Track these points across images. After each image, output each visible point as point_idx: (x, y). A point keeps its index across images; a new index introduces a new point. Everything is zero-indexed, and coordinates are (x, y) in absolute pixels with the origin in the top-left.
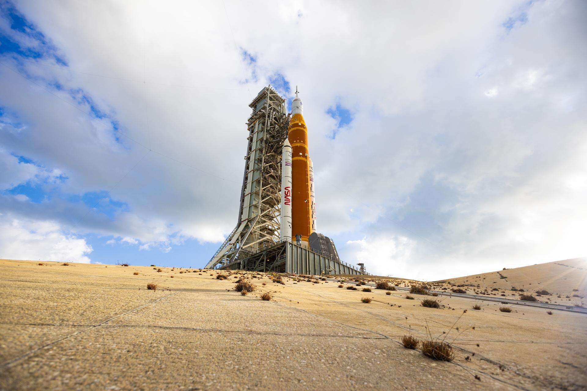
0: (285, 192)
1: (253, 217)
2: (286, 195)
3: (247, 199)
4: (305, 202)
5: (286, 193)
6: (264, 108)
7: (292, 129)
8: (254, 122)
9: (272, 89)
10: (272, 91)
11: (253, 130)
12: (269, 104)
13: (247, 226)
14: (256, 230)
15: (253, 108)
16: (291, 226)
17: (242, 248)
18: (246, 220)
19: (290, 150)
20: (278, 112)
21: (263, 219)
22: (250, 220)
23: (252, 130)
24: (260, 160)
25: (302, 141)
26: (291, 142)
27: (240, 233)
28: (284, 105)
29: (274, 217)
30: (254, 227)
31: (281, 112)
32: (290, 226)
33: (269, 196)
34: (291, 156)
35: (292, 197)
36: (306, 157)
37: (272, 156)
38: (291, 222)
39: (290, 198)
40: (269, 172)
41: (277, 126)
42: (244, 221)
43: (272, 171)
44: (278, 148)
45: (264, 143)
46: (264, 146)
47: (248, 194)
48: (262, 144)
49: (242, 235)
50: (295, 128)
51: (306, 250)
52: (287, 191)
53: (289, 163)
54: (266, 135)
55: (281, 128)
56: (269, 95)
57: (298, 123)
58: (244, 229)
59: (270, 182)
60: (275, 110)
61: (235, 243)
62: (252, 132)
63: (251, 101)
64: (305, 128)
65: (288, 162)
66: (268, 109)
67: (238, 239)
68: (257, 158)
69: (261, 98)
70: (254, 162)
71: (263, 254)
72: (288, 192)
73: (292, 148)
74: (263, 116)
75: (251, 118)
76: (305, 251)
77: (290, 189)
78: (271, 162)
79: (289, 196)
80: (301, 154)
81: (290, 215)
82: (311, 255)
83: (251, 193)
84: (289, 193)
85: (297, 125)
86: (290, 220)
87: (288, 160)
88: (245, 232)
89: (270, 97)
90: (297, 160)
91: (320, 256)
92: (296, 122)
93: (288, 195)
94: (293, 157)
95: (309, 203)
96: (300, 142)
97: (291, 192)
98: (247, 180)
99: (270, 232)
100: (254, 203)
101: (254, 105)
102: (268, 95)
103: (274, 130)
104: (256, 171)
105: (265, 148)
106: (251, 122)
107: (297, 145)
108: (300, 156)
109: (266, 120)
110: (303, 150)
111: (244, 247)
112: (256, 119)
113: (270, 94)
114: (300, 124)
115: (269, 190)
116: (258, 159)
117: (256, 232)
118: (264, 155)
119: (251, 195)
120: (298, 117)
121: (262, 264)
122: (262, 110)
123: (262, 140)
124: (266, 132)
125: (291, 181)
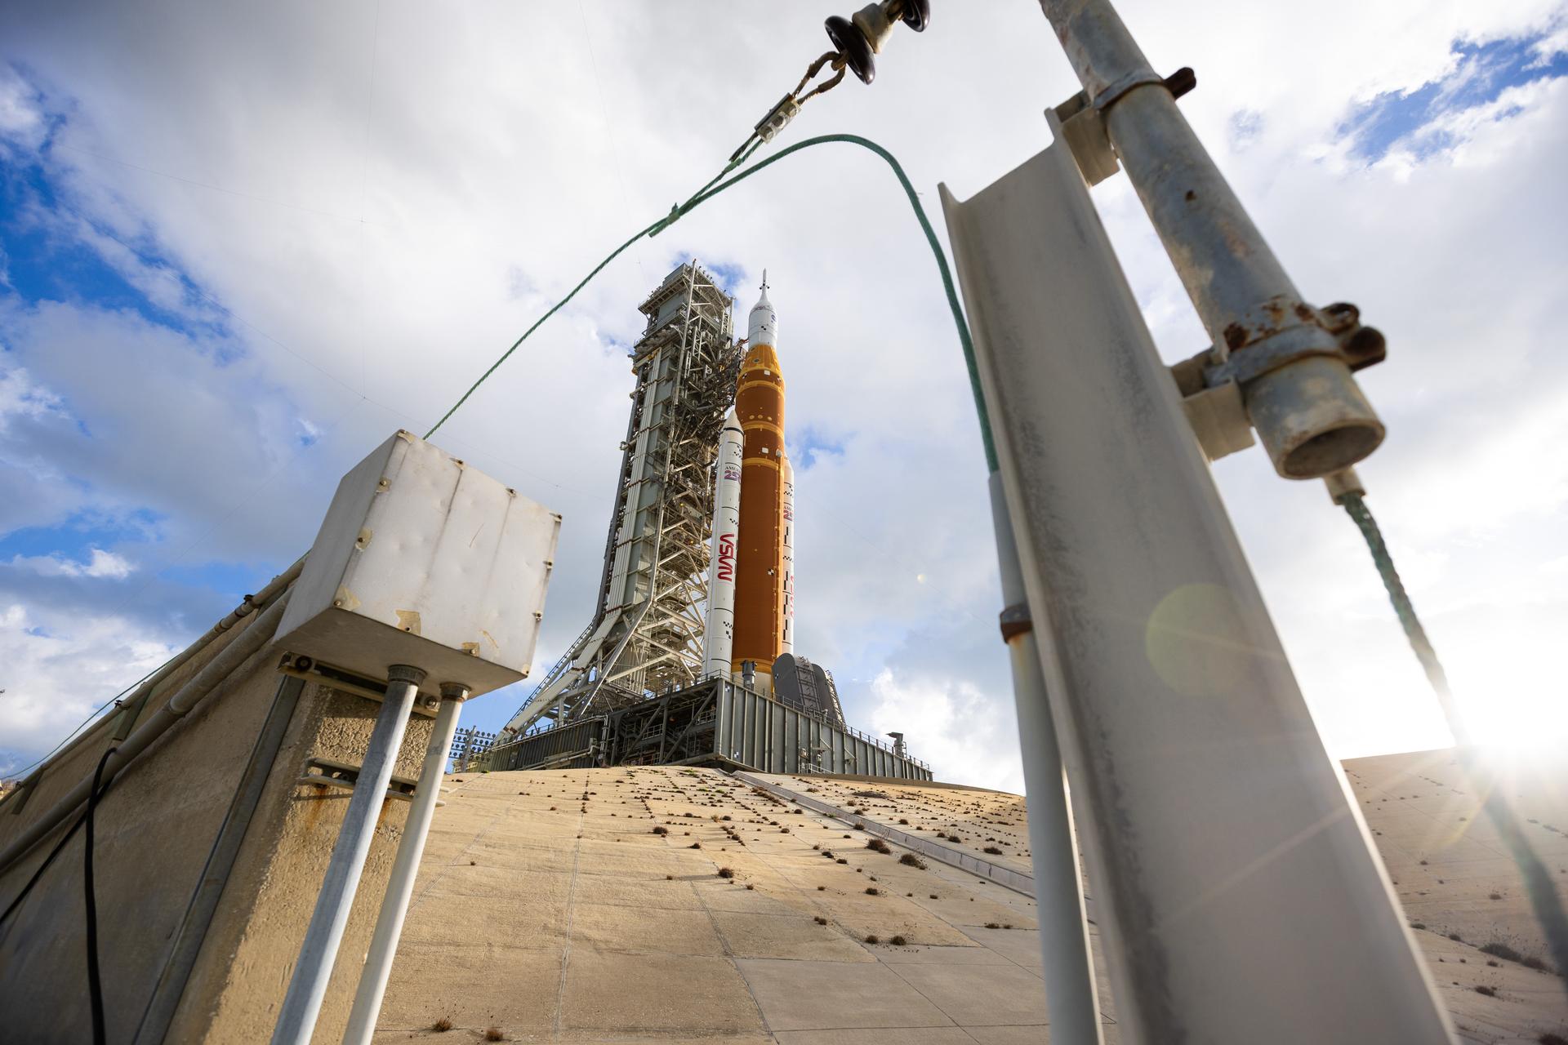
0: (721, 546)
1: (635, 602)
2: (724, 556)
3: (623, 555)
4: (770, 573)
5: (724, 551)
6: (679, 321)
7: (747, 384)
8: (650, 353)
9: (701, 271)
10: (700, 276)
11: (647, 374)
12: (692, 310)
13: (619, 625)
14: (642, 638)
15: (649, 316)
16: (731, 634)
17: (605, 681)
18: (617, 608)
19: (739, 438)
20: (713, 331)
21: (660, 608)
22: (628, 611)
23: (643, 375)
24: (660, 457)
25: (770, 418)
26: (743, 419)
27: (601, 641)
28: (728, 313)
29: (688, 604)
30: (636, 630)
31: (720, 331)
32: (727, 633)
33: (679, 549)
34: (741, 454)
35: (738, 560)
36: (777, 459)
37: (692, 445)
38: (731, 622)
39: (733, 562)
40: (682, 487)
41: (708, 370)
42: (613, 610)
43: (690, 484)
44: (707, 427)
45: (672, 413)
46: (673, 420)
47: (626, 543)
48: (667, 414)
49: (607, 648)
50: (755, 383)
51: (765, 700)
52: (725, 544)
53: (734, 474)
54: (680, 392)
55: (719, 375)
56: (693, 285)
57: (763, 371)
58: (611, 633)
59: (682, 514)
60: (705, 325)
61: (588, 667)
62: (644, 378)
63: (645, 297)
64: (778, 383)
65: (732, 471)
66: (688, 322)
67: (595, 658)
68: (653, 450)
69: (671, 292)
70: (646, 462)
71: (661, 704)
72: (727, 547)
73: (745, 433)
74: (675, 340)
75: (643, 343)
76: (762, 703)
77: (734, 540)
78: (689, 463)
79: (731, 557)
80: (765, 450)
81: (731, 608)
82: (777, 712)
83: (633, 541)
84: (730, 549)
85: (758, 375)
86: (729, 618)
87: (731, 465)
88: (614, 639)
89: (695, 292)
90: (755, 466)
91: (797, 714)
92: (758, 367)
93: (729, 554)
94: (744, 457)
95: (778, 576)
96: (765, 419)
97: (735, 547)
98: (625, 504)
99: (676, 640)
100: (642, 566)
101: (651, 307)
102: (689, 286)
103: (699, 379)
104: (649, 485)
105: (676, 426)
106: (642, 353)
107: (756, 427)
108: (763, 455)
109: (683, 352)
110: (772, 440)
111: (609, 680)
112: (655, 347)
113: (695, 283)
114: (767, 373)
115: (678, 533)
116: (657, 452)
117: (643, 641)
118: (671, 444)
119: (633, 545)
120: (762, 353)
121: (658, 728)
122: (672, 326)
123: (667, 404)
124: (681, 384)
125: (737, 520)
